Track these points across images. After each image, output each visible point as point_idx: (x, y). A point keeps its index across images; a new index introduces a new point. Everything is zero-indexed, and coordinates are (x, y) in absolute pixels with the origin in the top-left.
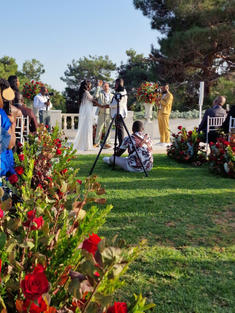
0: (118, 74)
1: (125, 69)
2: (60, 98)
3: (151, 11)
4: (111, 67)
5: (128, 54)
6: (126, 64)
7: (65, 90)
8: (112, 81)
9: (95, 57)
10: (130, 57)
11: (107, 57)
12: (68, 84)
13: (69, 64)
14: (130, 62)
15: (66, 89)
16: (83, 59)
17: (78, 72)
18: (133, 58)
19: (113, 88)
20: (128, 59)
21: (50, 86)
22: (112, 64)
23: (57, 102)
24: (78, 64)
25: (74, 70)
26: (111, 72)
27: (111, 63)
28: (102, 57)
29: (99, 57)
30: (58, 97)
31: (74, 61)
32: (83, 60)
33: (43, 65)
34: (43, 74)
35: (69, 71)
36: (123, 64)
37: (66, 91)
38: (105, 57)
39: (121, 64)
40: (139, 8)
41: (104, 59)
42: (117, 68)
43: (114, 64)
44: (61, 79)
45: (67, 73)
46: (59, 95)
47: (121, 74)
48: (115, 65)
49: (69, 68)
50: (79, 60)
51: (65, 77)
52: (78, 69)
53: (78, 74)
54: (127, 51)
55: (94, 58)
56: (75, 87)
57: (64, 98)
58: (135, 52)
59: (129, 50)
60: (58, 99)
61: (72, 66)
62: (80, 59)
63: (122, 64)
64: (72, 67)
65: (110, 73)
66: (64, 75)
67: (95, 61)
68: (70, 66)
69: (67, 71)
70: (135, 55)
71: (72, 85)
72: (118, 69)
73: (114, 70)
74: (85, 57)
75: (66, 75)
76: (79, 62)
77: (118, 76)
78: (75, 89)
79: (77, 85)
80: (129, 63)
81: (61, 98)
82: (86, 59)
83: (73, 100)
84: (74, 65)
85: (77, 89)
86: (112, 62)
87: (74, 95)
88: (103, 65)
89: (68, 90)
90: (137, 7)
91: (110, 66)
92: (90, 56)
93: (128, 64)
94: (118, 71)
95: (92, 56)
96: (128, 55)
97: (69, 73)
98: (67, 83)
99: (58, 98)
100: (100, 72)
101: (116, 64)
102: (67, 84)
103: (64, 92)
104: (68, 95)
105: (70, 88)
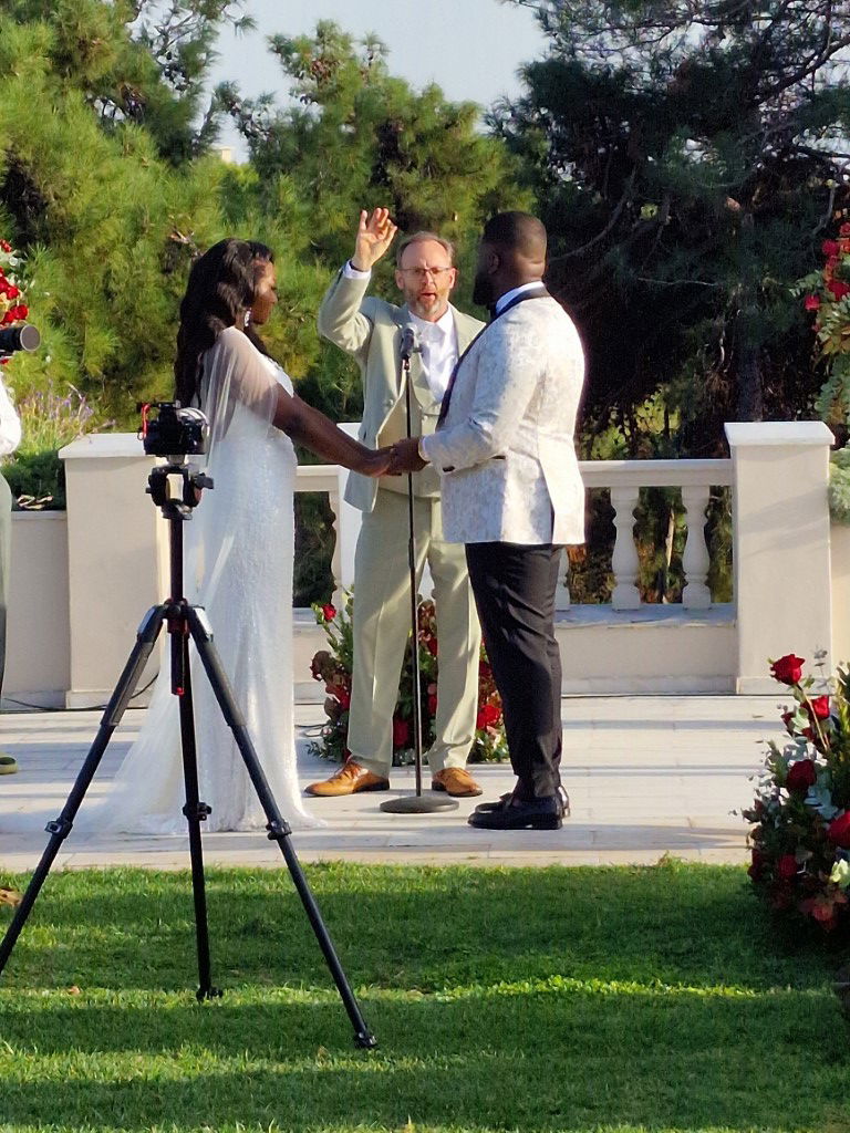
7: (519, 91)
12: (554, 21)
15: (534, 74)
21: (371, 42)
30: (461, 163)
37: (537, 100)
46: (471, 147)
56: (634, 54)
57: (523, 181)
60: (460, 184)
71: (594, 30)
78: (626, 74)
79: (655, 33)
81: (493, 176)
85: (657, 72)
87: (622, 141)
89: (554, 83)
98: (542, 16)
99: (461, 172)
102: (548, 28)
103: (509, 115)
104: (559, 142)
105: (576, 67)
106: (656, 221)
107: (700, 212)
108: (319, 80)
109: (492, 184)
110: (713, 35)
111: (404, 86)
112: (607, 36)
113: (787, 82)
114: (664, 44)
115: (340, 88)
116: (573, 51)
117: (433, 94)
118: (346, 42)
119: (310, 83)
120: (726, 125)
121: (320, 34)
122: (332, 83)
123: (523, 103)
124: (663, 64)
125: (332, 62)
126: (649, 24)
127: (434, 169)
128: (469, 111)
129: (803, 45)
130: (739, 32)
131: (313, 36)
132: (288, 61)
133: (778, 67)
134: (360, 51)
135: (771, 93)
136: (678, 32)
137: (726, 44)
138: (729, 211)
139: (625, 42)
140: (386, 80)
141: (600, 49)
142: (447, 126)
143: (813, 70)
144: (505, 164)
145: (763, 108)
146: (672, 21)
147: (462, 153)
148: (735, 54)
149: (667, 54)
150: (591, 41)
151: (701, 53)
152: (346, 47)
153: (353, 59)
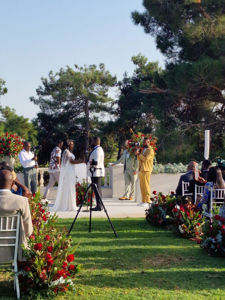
0: (120, 91)
1: (130, 84)
2: (28, 128)
3: (155, 28)
4: (109, 81)
5: (136, 62)
6: (131, 77)
7: (36, 117)
8: (111, 102)
9: (84, 67)
10: (137, 66)
11: (102, 66)
13: (44, 78)
14: (137, 73)
15: (39, 115)
16: (65, 69)
17: (57, 90)
18: (142, 67)
19: (112, 113)
20: (136, 70)
21: (13, 109)
22: (110, 76)
23: (23, 134)
24: (58, 78)
25: (51, 86)
26: (109, 89)
27: (108, 75)
28: (94, 66)
29: (91, 66)
31: (51, 72)
32: (65, 71)
33: (4, 82)
34: (5, 94)
35: (44, 87)
36: (128, 77)
37: (39, 118)
38: (100, 66)
39: (124, 77)
40: (140, 23)
41: (98, 69)
42: (117, 83)
43: (113, 76)
44: (32, 99)
45: (41, 90)
46: (28, 124)
47: (124, 91)
48: (115, 78)
49: (44, 84)
50: (59, 72)
51: (37, 97)
52: (57, 85)
53: (58, 92)
54: (133, 58)
55: (82, 68)
56: (53, 112)
57: (35, 129)
58: (146, 59)
59: (136, 55)
61: (49, 81)
62: (60, 69)
63: (126, 77)
64: (48, 83)
65: (107, 90)
66: (36, 93)
67: (84, 74)
68: (46, 80)
69: (41, 88)
70: (145, 63)
71: (48, 109)
72: (120, 84)
73: (113, 85)
74: (68, 67)
75: (39, 94)
76: (60, 75)
77: (119, 94)
78: (52, 115)
80: (136, 75)
81: (31, 128)
82: (69, 70)
83: (49, 131)
84: (51, 79)
85: (56, 115)
86: (110, 74)
87: (51, 124)
88: (95, 79)
89: (41, 116)
90: (137, 22)
91: (107, 80)
92: (76, 66)
93: (134, 76)
94: (120, 87)
95: (79, 66)
96: (134, 63)
97: (43, 91)
98: (40, 107)
99: (26, 128)
100: (92, 89)
101: (117, 77)
102: (41, 108)
103: (35, 120)
104: (41, 124)
105: (44, 114)
106: (55, 135)
107: (62, 134)
108: (5, 114)
109: (30, 130)
110: (64, 110)
111: (17, 115)
112: (49, 110)
113: (74, 117)
114: (57, 111)
115: (9, 115)
116: (44, 112)
117: (22, 117)
118: (10, 109)
119: (4, 115)
120: (65, 122)
121: (6, 108)
122: (7, 115)
123: (37, 118)
124: (57, 114)
125: (7, 112)
126: (55, 108)
127: (22, 127)
128: (27, 119)
129: (76, 112)
130: (67, 110)
131: (5, 108)
132: (1, 111)
133: (72, 115)
134: (12, 111)
135: (71, 118)
136: (59, 110)
137: (66, 111)
138: (65, 134)
139: (52, 111)
140: (15, 115)
141: (48, 111)
142: (24, 121)
143: (77, 115)
144: (33, 127)
145: (70, 120)
146: (58, 108)
147: (26, 125)
148: (67, 113)
149: (57, 113)
150: (47, 110)
151: (62, 113)
152: (10, 110)
153: (11, 112)
